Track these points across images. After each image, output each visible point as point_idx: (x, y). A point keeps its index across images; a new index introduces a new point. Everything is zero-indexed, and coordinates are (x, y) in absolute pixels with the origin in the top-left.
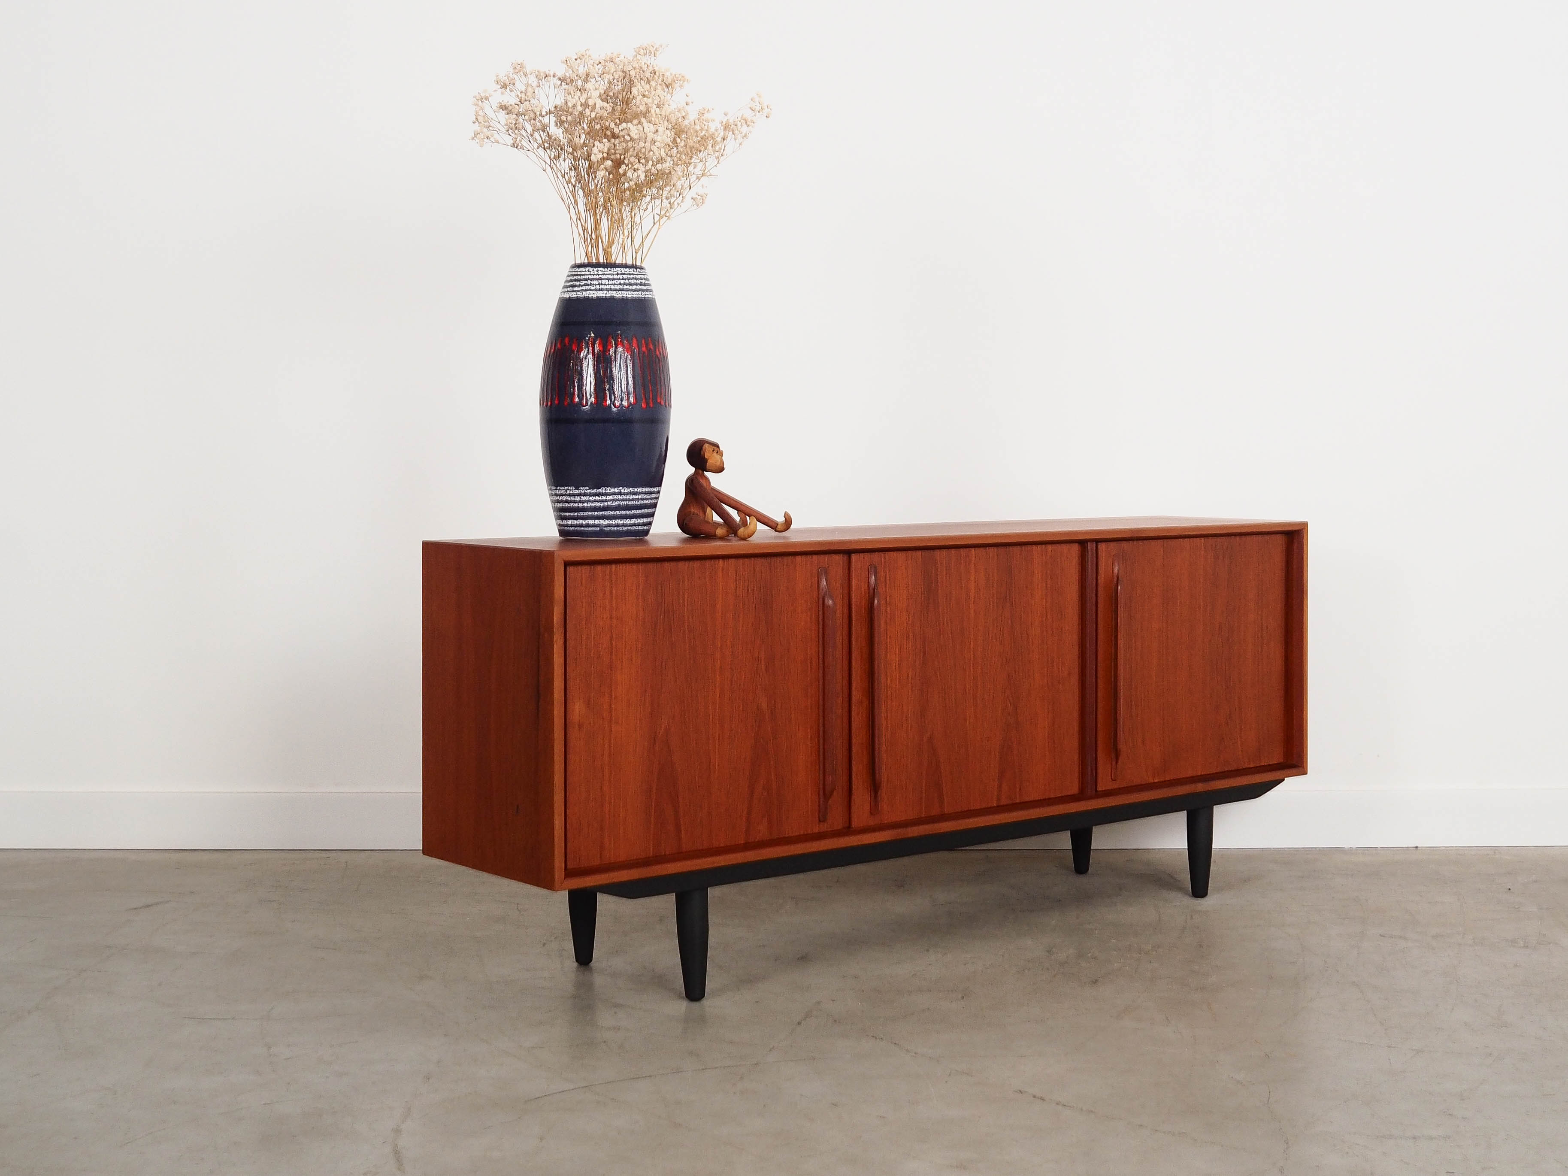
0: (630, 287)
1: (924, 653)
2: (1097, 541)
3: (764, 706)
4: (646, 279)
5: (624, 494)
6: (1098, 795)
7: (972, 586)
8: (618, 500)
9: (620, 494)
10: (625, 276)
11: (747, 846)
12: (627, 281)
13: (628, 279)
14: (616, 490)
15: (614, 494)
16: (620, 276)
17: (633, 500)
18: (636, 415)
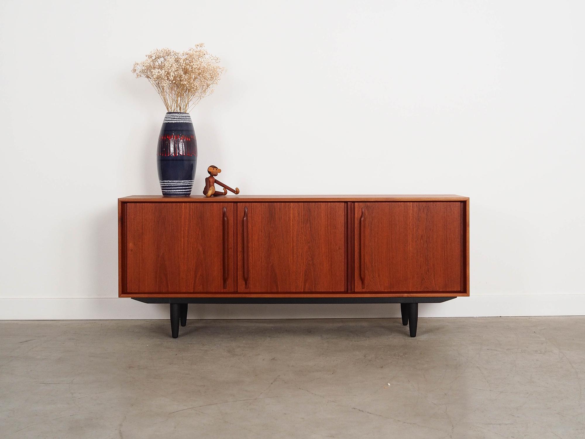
0: (174, 119)
1: (269, 237)
2: (354, 202)
3: (201, 249)
4: (189, 117)
5: (170, 182)
6: (354, 293)
7: (292, 215)
8: (168, 184)
9: (168, 182)
10: (173, 116)
11: (194, 293)
12: (174, 118)
13: (174, 117)
14: (167, 181)
15: (167, 182)
16: (172, 116)
17: (173, 184)
18: (185, 158)
